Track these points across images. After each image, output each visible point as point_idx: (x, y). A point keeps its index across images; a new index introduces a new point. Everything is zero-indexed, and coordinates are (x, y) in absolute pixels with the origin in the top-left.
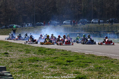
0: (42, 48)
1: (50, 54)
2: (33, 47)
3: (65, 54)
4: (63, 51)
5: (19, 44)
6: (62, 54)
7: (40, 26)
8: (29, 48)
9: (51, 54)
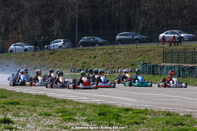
0: (105, 106)
1: (132, 124)
2: (80, 103)
3: (175, 123)
4: (169, 114)
5: (38, 96)
6: (167, 122)
7: (92, 48)
8: (68, 107)
9: (137, 123)
